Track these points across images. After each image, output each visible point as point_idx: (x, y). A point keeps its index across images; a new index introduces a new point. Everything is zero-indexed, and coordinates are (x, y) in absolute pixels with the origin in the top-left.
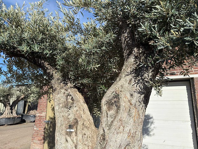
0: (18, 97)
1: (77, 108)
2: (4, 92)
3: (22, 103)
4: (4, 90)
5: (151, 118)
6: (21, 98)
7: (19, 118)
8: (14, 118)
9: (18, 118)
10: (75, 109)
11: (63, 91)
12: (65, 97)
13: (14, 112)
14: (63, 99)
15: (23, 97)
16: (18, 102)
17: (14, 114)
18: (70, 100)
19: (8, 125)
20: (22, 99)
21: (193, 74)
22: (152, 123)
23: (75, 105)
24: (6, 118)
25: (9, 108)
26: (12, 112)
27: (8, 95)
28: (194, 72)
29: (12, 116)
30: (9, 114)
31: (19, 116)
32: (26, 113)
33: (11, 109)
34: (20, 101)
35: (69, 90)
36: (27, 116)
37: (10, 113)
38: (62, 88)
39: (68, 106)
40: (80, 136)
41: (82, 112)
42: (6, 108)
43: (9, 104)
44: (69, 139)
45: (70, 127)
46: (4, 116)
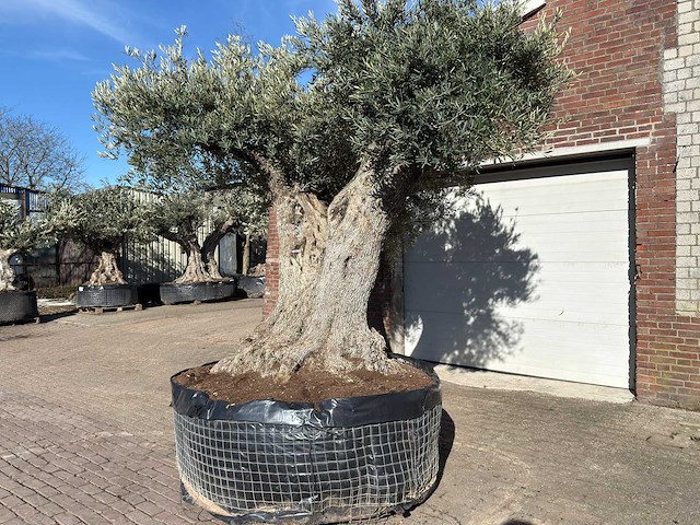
0: (218, 224)
1: (308, 224)
2: (180, 210)
3: (229, 242)
4: (177, 205)
5: (535, 257)
6: (224, 227)
7: (229, 283)
8: (214, 283)
9: (225, 283)
10: (305, 225)
11: (287, 198)
12: (289, 208)
13: (213, 269)
14: (288, 211)
15: (230, 223)
16: (219, 239)
17: (214, 275)
18: (298, 213)
19: (202, 302)
20: (229, 229)
21: (636, 137)
22: (536, 268)
23: (304, 219)
24: (195, 285)
25: (198, 255)
26: (206, 268)
27: (191, 218)
28: (638, 132)
29: (208, 279)
30: (199, 273)
31: (226, 278)
32: (244, 272)
33: (204, 259)
34: (224, 235)
35: (297, 197)
36: (250, 280)
37: (203, 270)
38: (286, 194)
39: (295, 221)
40: (307, 256)
41: (315, 230)
42: (189, 255)
43: (196, 243)
44: (293, 261)
45: (297, 247)
46: (189, 278)
